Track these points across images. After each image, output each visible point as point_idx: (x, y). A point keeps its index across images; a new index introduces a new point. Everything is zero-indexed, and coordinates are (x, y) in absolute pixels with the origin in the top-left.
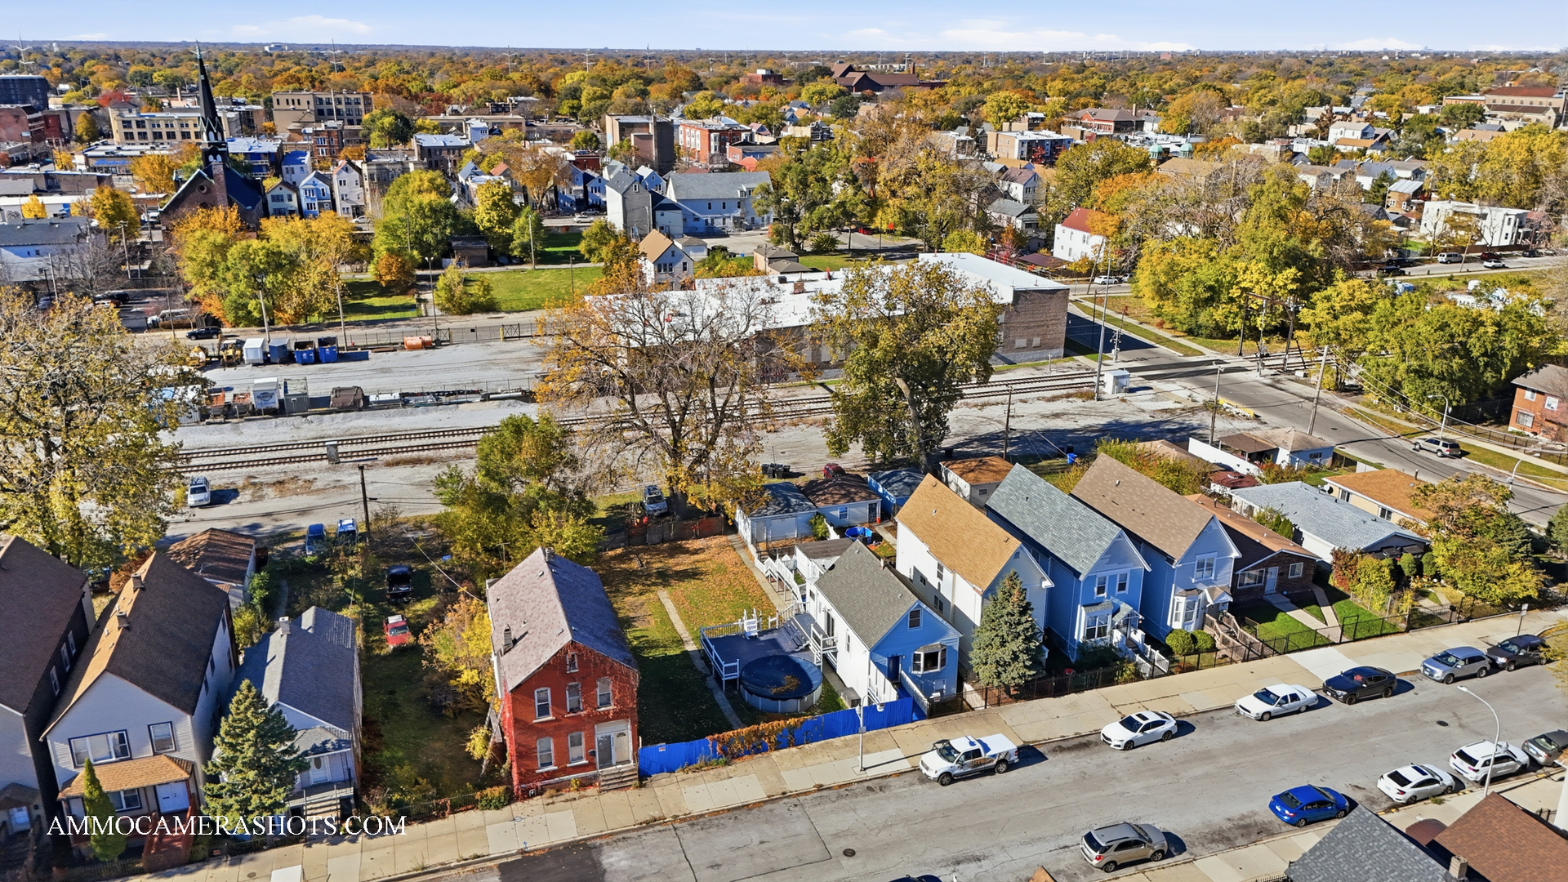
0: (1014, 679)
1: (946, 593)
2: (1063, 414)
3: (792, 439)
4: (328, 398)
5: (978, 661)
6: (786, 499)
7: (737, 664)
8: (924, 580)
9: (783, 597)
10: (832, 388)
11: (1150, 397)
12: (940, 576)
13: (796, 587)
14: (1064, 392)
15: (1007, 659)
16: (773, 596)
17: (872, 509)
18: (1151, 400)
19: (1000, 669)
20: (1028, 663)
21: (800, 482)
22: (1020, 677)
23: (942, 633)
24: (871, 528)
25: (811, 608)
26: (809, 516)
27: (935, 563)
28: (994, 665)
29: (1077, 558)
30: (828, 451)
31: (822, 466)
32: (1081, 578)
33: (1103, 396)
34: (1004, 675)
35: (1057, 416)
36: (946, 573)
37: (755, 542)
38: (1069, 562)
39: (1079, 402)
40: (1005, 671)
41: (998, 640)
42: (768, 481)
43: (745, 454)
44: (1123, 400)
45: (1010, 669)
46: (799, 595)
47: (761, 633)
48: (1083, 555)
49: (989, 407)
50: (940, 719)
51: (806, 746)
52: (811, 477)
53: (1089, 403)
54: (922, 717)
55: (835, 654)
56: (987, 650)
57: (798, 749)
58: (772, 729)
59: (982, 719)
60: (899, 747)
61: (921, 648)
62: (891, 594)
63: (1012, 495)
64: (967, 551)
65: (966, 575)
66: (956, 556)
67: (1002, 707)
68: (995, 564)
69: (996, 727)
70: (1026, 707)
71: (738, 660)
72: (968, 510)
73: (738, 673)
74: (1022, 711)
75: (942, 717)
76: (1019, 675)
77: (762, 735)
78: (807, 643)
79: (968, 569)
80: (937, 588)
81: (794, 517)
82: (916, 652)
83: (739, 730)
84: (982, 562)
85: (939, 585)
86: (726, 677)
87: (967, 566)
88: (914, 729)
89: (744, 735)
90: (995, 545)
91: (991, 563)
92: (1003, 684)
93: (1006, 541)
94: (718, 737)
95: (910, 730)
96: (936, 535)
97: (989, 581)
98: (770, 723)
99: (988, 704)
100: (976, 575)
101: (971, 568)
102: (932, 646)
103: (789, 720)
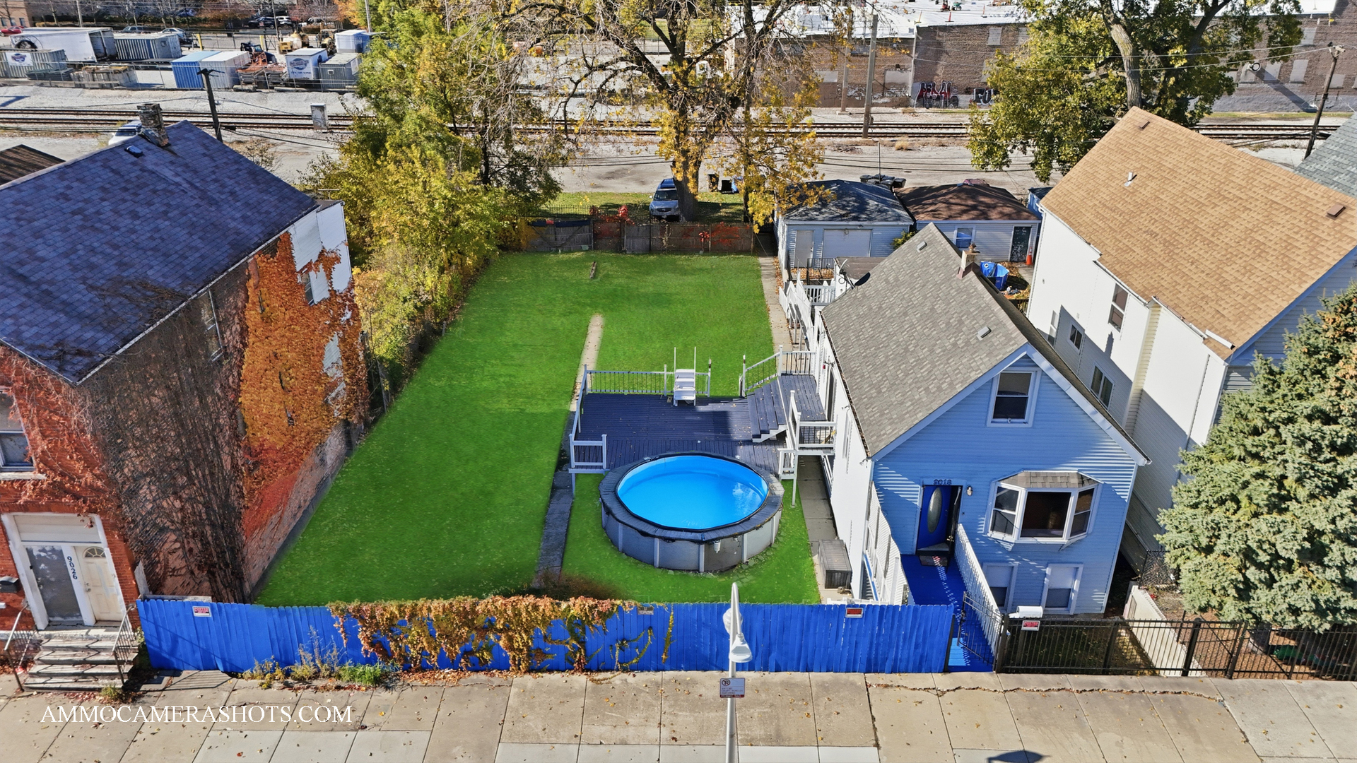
0: (1295, 611)
1: (1125, 359)
5: (1185, 537)
7: (603, 443)
8: (1077, 336)
12: (1116, 319)
15: (1289, 549)
19: (1253, 574)
22: (1320, 612)
23: (1086, 444)
24: (1011, 268)
26: (896, 232)
27: (1108, 286)
28: (1235, 560)
34: (1262, 595)
36: (1135, 310)
40: (1270, 583)
41: (1262, 491)
45: (1286, 579)
47: (707, 400)
50: (1032, 681)
51: (618, 678)
54: (980, 661)
56: (1218, 514)
57: (593, 680)
58: (518, 614)
59: (1173, 721)
60: (877, 745)
61: (1022, 475)
62: (964, 329)
63: (1339, 173)
64: (1201, 252)
65: (1187, 309)
66: (1167, 265)
67: (1239, 682)
68: (1289, 276)
69: (1209, 748)
70: (1318, 697)
71: (604, 436)
72: (1223, 161)
73: (604, 464)
74: (1306, 710)
75: (1041, 675)
76: (1317, 602)
77: (490, 626)
78: (781, 428)
79: (1196, 293)
80: (1103, 348)
81: (868, 233)
82: (1004, 485)
83: (421, 602)
84: (1244, 275)
85: (1111, 340)
86: (577, 467)
87: (1196, 285)
88: (944, 693)
89: (432, 615)
90: (1296, 229)
91: (1274, 274)
92: (1254, 616)
93: (1336, 216)
94: (359, 610)
95: (931, 696)
96: (1124, 225)
97: (1262, 320)
98: (512, 598)
99: (1195, 664)
100: (1220, 309)
101: (1207, 292)
102: (1054, 477)
103: (567, 600)
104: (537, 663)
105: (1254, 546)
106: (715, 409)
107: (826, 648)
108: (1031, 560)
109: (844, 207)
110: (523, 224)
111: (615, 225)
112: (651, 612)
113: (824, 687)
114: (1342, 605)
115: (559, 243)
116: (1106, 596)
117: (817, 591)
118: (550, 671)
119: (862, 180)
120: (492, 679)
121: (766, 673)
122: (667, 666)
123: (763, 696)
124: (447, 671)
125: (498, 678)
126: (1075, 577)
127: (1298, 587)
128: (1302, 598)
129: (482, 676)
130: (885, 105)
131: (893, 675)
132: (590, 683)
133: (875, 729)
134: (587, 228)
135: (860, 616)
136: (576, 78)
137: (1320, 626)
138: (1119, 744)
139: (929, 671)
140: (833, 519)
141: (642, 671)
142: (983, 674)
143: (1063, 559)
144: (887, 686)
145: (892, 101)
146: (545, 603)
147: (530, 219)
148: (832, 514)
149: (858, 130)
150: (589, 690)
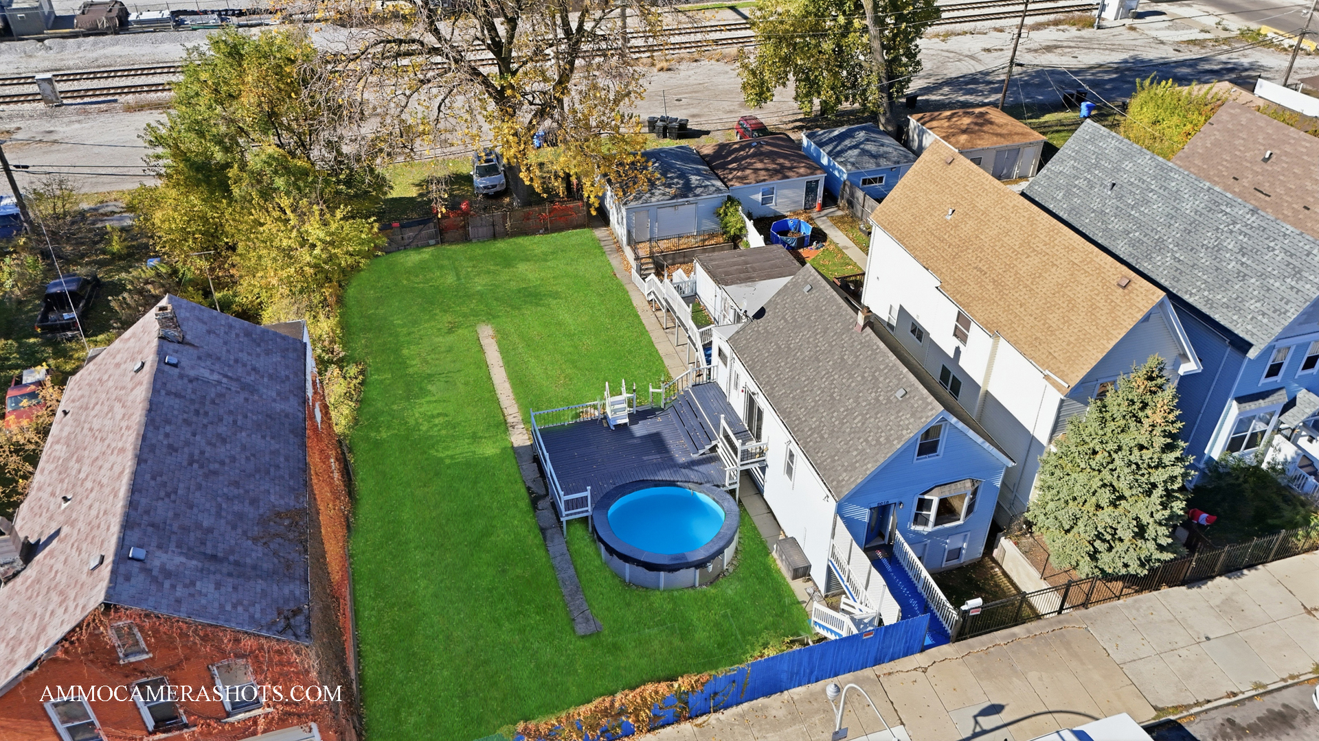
0: (1126, 565)
1: (972, 369)
2: (1056, 47)
3: (692, 81)
4: (73, 17)
6: (683, 175)
7: (588, 493)
8: (918, 332)
9: (673, 339)
10: (746, 12)
11: (1167, 24)
12: (961, 337)
13: (695, 332)
14: (1052, 17)
16: (656, 335)
17: (811, 189)
18: (1168, 28)
19: (1099, 545)
20: (1165, 541)
21: (706, 146)
22: (1141, 564)
24: (810, 220)
25: (721, 375)
26: (716, 203)
27: (952, 310)
29: (1239, 310)
30: (743, 96)
31: (734, 119)
32: (1252, 354)
33: (1104, 23)
34: (1105, 557)
35: (1049, 49)
36: (977, 334)
37: (632, 242)
38: (1217, 317)
39: (1073, 32)
40: (1110, 549)
42: (655, 143)
43: (617, 102)
44: (1132, 28)
46: (699, 345)
47: (636, 417)
48: (1253, 305)
49: (954, 38)
50: (976, 644)
51: (713, 718)
52: (719, 138)
53: (1087, 33)
54: (941, 640)
55: (763, 469)
57: (696, 725)
58: (644, 699)
59: (1064, 652)
60: (902, 723)
61: (936, 489)
62: (881, 385)
63: (1079, 178)
64: (1026, 297)
65: (1026, 347)
66: (1001, 303)
67: (1092, 609)
68: (1099, 332)
69: (1090, 667)
70: (1138, 610)
71: (589, 488)
72: (1025, 214)
73: (589, 508)
74: (1134, 622)
75: (979, 637)
76: (1139, 559)
77: (622, 711)
78: (714, 443)
79: (1029, 333)
80: (952, 355)
81: (694, 206)
82: (923, 496)
83: (571, 711)
84: (1064, 324)
85: (958, 351)
86: (567, 515)
87: (1028, 326)
88: (926, 669)
89: (582, 718)
90: (1096, 292)
91: (1087, 328)
92: (1100, 569)
93: (1125, 287)
94: (526, 728)
95: (920, 674)
96: (954, 258)
97: (1085, 367)
98: (638, 690)
99: (1066, 605)
100: (1052, 351)
101: (1039, 335)
102: (956, 485)
103: (676, 680)
104: (655, 725)
105: (1102, 531)
107: (849, 659)
108: (938, 537)
114: (1153, 557)
115: (407, 241)
117: (788, 584)
118: (663, 726)
123: (816, 705)
126: (964, 541)
128: (1131, 557)
131: (891, 663)
132: (695, 728)
133: (896, 710)
135: (872, 636)
136: (408, 93)
138: (1040, 679)
139: (912, 654)
140: (771, 512)
141: (728, 708)
142: (943, 646)
143: (958, 532)
144: (890, 674)
146: (663, 687)
148: (768, 507)
150: (697, 734)
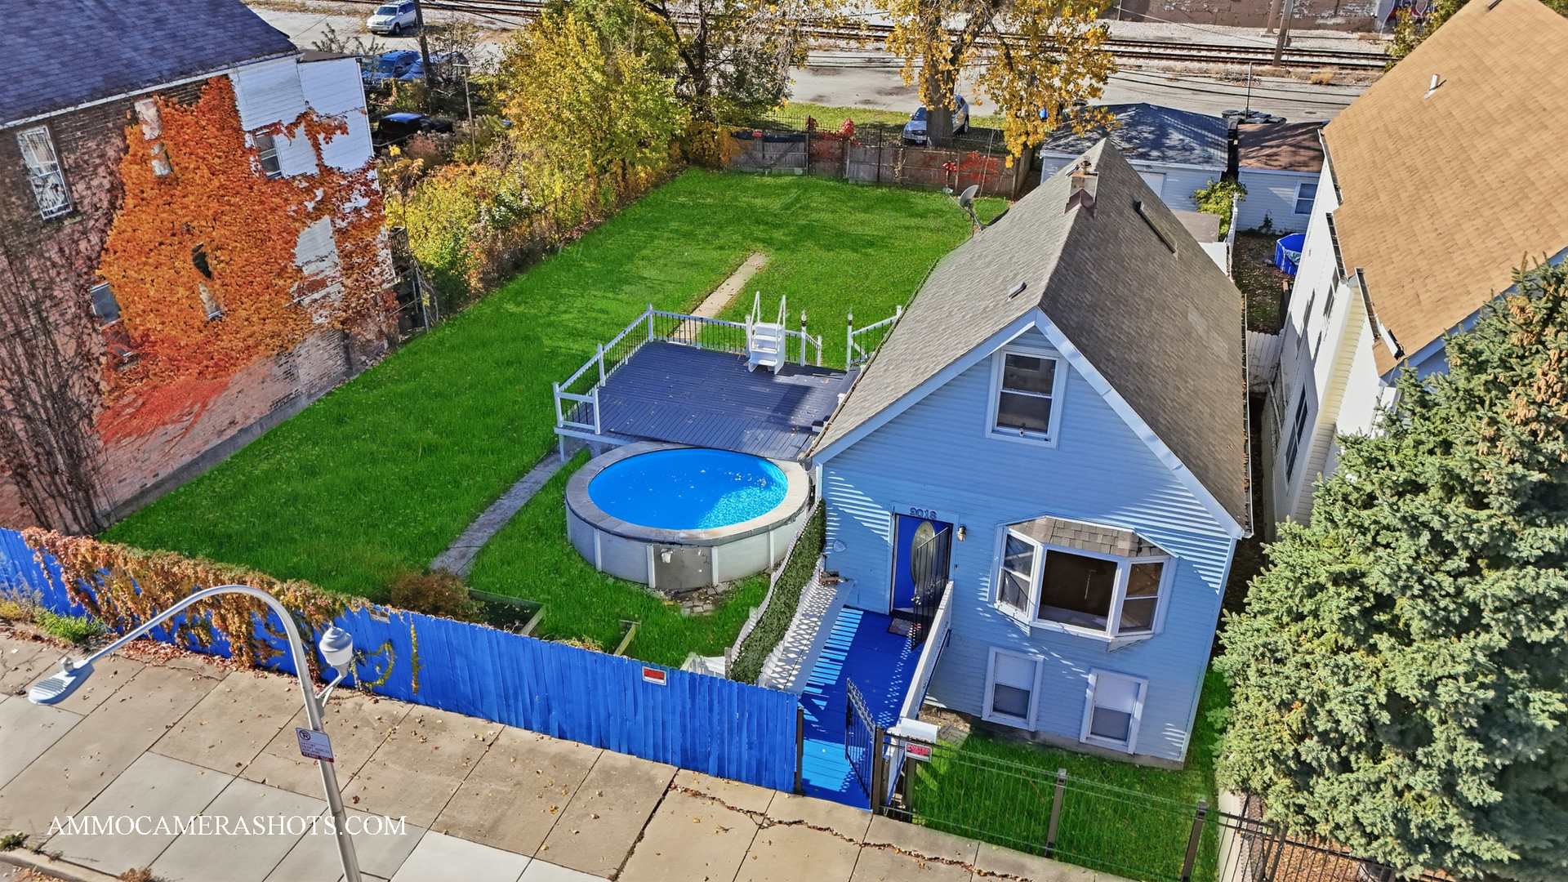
23: (1141, 487)
51: (353, 700)
60: (615, 878)
61: (1041, 521)
73: (597, 428)
82: (1015, 533)
83: (117, 548)
86: (565, 427)
88: (772, 824)
95: (750, 825)
102: (1093, 532)
104: (261, 658)
106: (797, 383)
107: (624, 721)
108: (1064, 658)
109: (1129, 140)
110: (725, 133)
111: (837, 145)
112: (385, 620)
113: (608, 775)
115: (767, 162)
116: (1187, 737)
119: (1225, 115)
120: (206, 667)
121: (546, 737)
122: (421, 699)
123: (517, 768)
124: (164, 645)
125: (214, 667)
126: (1134, 698)
127: (1378, 790)
128: (1377, 809)
129: (199, 660)
130: (1337, 27)
131: (719, 780)
133: (631, 852)
134: (802, 145)
135: (662, 682)
137: (1404, 868)
139: (773, 786)
141: (391, 698)
142: (852, 809)
143: (1116, 667)
144: (696, 794)
145: (1349, 22)
147: (734, 129)
149: (1269, 57)
